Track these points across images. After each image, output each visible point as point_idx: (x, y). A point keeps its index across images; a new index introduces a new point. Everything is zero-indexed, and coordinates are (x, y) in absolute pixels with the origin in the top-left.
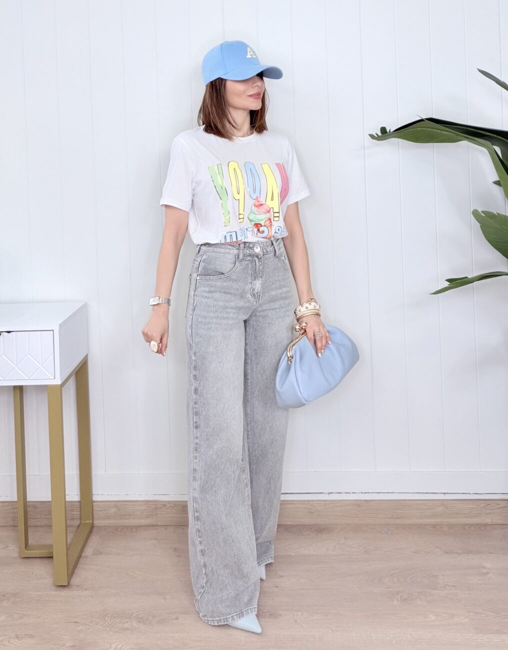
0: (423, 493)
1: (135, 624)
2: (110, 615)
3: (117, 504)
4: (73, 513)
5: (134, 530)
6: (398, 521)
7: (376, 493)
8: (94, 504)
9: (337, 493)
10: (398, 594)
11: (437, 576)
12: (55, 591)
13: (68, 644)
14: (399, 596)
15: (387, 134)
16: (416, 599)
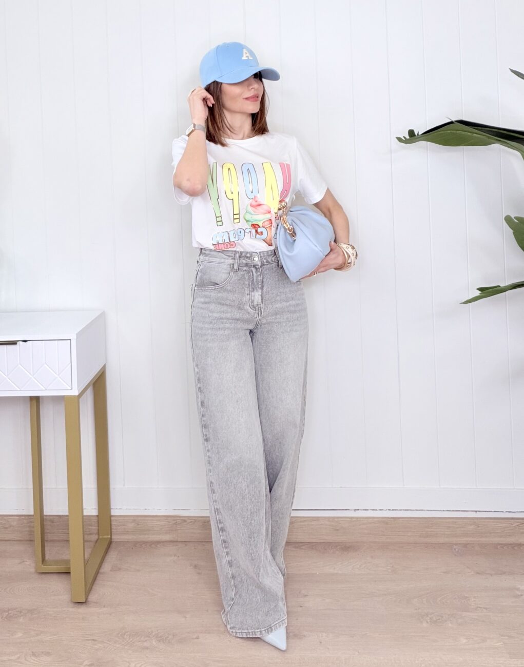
0: (453, 511)
1: (154, 643)
2: (128, 633)
3: (136, 519)
4: (91, 528)
5: (153, 546)
6: (428, 540)
7: (403, 510)
8: (112, 518)
9: (363, 510)
10: (427, 615)
11: (467, 597)
12: (74, 607)
13: (86, 663)
14: (429, 618)
15: (415, 137)
16: (446, 621)
